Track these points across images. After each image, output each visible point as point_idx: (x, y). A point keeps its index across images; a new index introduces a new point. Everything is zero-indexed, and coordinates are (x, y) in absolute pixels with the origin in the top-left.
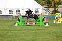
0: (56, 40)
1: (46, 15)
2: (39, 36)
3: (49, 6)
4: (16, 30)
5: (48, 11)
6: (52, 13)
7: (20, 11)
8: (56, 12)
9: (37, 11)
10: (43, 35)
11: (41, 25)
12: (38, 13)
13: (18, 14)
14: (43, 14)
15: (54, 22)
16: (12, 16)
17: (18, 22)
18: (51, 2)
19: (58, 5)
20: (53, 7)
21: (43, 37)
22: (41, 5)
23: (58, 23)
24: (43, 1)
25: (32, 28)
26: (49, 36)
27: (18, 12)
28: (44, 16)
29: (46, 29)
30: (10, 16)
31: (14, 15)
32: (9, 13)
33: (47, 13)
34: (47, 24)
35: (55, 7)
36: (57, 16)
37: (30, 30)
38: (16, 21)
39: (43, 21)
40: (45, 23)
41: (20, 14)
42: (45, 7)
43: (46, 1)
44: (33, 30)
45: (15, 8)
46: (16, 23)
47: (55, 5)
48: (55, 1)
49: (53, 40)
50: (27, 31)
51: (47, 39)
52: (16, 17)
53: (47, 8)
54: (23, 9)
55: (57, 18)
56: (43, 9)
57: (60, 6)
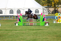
0: (56, 40)
1: (46, 15)
2: (39, 36)
3: (49, 6)
4: (17, 30)
5: (48, 11)
6: (52, 13)
7: (21, 11)
8: (56, 11)
9: (37, 11)
10: (43, 35)
11: (41, 25)
12: (38, 13)
13: (19, 14)
14: (43, 14)
15: (54, 22)
16: (13, 16)
17: (18, 22)
18: (51, 2)
19: (58, 5)
20: (53, 7)
21: (44, 37)
22: (42, 5)
23: (58, 23)
24: (43, 1)
25: (33, 28)
26: (49, 36)
27: (19, 12)
28: (44, 16)
29: (46, 28)
30: (11, 16)
31: (14, 15)
32: (10, 13)
33: (47, 13)
34: (47, 24)
35: (55, 7)
36: (57, 16)
37: (30, 30)
38: (17, 21)
39: (43, 21)
40: (46, 23)
41: (21, 14)
42: (45, 7)
43: (46, 1)
44: (33, 30)
45: (15, 8)
46: (16, 23)
47: (55, 5)
48: (55, 1)
49: (53, 40)
50: (27, 31)
51: (47, 39)
52: (17, 17)
53: (47, 8)
54: (23, 9)
55: (57, 18)
56: (43, 9)
57: (60, 6)
